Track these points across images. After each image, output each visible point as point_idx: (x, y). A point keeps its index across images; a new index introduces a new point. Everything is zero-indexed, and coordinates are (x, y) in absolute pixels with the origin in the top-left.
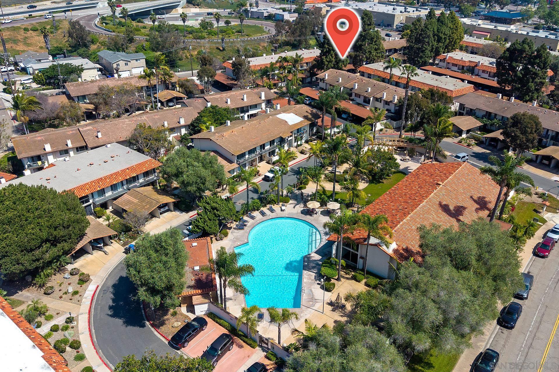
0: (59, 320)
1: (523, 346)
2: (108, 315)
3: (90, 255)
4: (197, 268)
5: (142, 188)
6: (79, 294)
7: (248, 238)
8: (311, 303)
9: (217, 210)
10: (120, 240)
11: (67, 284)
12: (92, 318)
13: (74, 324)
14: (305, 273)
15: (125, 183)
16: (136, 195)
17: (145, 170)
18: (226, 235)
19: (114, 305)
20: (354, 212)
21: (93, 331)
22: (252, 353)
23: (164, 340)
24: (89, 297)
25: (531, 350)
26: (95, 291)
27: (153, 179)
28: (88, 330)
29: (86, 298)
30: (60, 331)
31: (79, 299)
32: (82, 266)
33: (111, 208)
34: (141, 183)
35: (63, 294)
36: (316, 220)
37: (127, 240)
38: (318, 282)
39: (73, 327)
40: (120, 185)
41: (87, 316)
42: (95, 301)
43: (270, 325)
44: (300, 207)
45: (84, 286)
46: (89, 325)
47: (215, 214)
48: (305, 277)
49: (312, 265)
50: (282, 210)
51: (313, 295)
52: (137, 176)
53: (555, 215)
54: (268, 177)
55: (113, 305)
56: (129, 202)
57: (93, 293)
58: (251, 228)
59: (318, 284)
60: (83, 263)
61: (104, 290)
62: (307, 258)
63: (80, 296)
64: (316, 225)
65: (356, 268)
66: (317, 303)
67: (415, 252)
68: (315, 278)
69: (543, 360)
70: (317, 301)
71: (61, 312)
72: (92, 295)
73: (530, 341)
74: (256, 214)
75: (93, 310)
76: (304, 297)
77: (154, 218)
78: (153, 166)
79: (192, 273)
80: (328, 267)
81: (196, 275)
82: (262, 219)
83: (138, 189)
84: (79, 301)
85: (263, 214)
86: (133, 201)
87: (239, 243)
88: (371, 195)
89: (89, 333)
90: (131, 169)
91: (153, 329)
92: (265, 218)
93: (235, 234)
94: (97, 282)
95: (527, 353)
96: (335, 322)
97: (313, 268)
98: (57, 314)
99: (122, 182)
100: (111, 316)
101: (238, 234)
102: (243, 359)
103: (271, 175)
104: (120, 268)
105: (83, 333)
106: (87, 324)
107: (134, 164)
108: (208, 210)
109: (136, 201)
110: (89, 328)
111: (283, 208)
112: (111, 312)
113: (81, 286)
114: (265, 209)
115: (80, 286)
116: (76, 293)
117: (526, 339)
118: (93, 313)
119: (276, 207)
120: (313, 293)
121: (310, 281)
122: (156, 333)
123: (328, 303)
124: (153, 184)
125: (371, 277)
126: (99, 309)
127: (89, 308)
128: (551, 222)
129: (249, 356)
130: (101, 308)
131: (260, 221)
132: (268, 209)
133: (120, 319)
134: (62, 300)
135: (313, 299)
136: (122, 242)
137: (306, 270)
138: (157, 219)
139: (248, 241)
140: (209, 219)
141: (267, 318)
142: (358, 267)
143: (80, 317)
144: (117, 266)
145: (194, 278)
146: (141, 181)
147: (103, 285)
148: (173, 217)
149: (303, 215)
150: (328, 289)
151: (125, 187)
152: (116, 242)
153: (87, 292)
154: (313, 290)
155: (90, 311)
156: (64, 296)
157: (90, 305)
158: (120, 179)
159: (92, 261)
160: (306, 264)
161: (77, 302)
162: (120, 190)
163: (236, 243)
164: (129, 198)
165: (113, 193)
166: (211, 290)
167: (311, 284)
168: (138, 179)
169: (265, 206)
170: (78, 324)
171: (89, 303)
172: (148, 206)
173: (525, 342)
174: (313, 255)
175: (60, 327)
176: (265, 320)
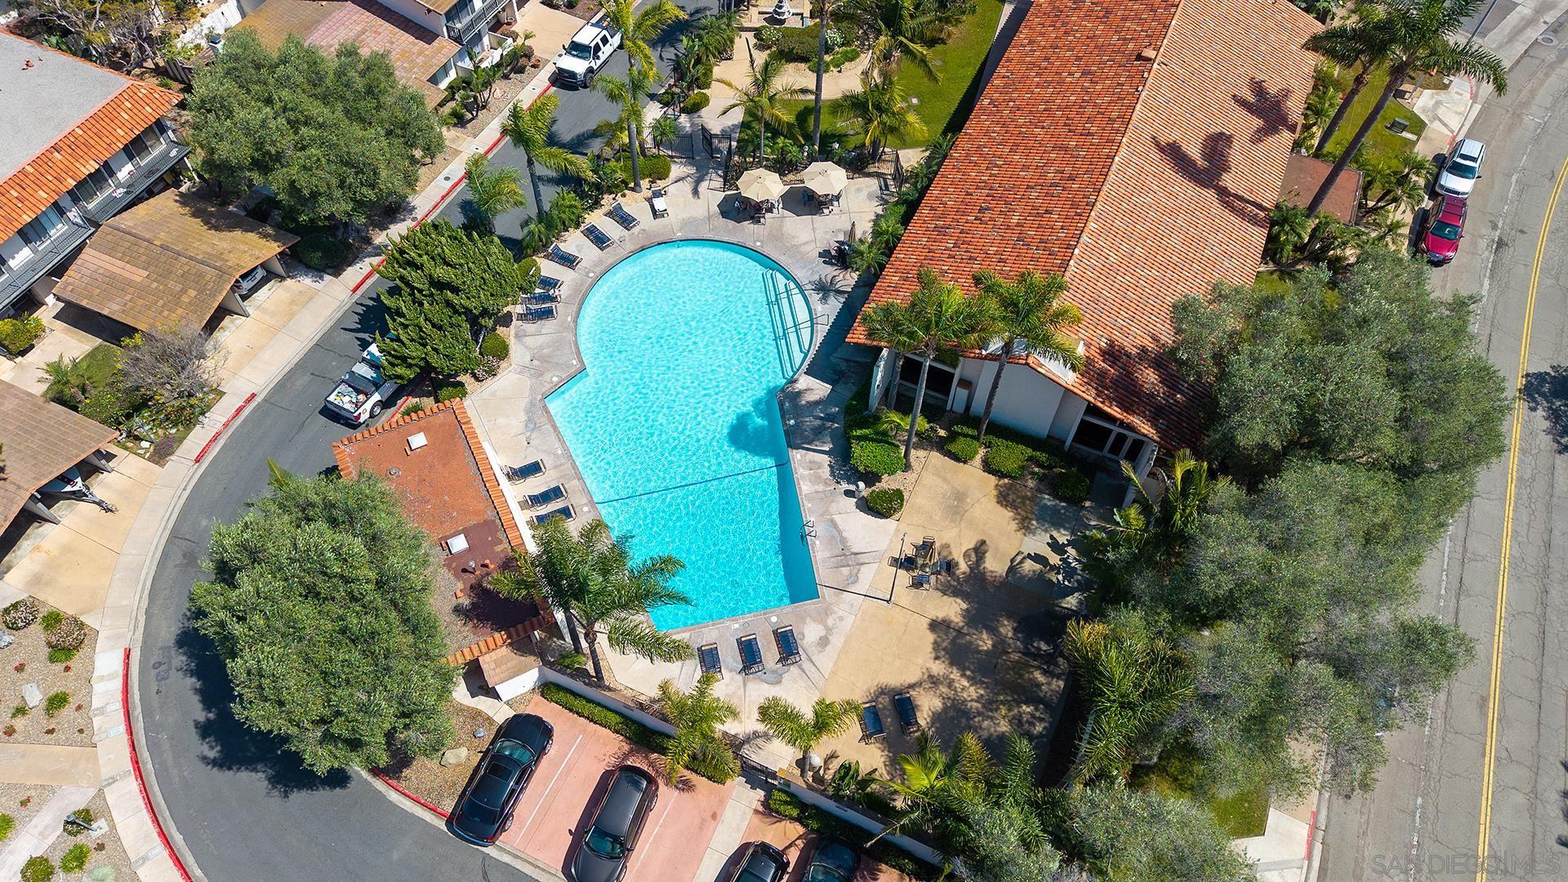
0: (40, 828)
1: (1443, 592)
2: (204, 758)
3: (47, 526)
4: (459, 544)
5: (141, 209)
6: (73, 702)
7: (579, 354)
8: (845, 571)
9: (455, 290)
10: (138, 439)
11: (10, 668)
12: (156, 789)
13: (100, 828)
14: (797, 456)
15: (66, 202)
16: (132, 247)
17: (123, 136)
18: (502, 352)
19: (211, 716)
20: (885, 180)
21: (178, 839)
22: (722, 802)
23: (428, 816)
24: (111, 708)
25: (1464, 601)
26: (126, 677)
27: (165, 155)
28: (157, 840)
29: (102, 711)
30: (62, 875)
31: (81, 722)
32: (36, 580)
33: (50, 300)
34: (130, 186)
35: (14, 716)
36: (778, 237)
37: (161, 432)
38: (845, 486)
39: (101, 847)
40: (53, 216)
41: (133, 785)
42: (137, 712)
43: (745, 684)
44: (713, 192)
45: (76, 662)
46: (156, 820)
47: (449, 304)
48: (803, 477)
49: (810, 422)
50: (656, 214)
51: (843, 540)
52: (106, 165)
53: (1442, 95)
54: (573, 75)
55: (208, 720)
56: (115, 284)
57: (118, 684)
58: (575, 308)
59: (848, 493)
60: (36, 568)
61: (154, 667)
62: (786, 400)
63: (79, 708)
64: (783, 260)
65: (945, 410)
66: (863, 568)
67: (1134, 351)
68: (832, 473)
69: (1497, 627)
70: (862, 558)
71: (32, 793)
72: (120, 696)
73: (1456, 572)
74: (573, 242)
75: (146, 754)
76: (820, 552)
77: (228, 319)
78: (150, 114)
79: (448, 566)
80: (872, 440)
81: (464, 571)
82: (601, 261)
83: (127, 219)
84: (81, 731)
85: (599, 239)
86: (127, 275)
87: (555, 379)
88: (920, 100)
89: (166, 853)
90: (69, 145)
91: (379, 785)
92: (609, 256)
93: (529, 340)
94: (118, 637)
95: (1457, 614)
96: (935, 625)
97: (818, 433)
98: (24, 803)
99: (55, 205)
100: (214, 763)
101: (540, 340)
102: (701, 829)
103: (578, 66)
104: (178, 558)
105: (144, 859)
106: (146, 816)
107: (72, 125)
108: (420, 291)
109: (138, 275)
110: (162, 834)
111: (659, 204)
112: (212, 748)
113: (67, 669)
114: (597, 218)
115: (60, 667)
116: (56, 702)
117: (1445, 567)
118: (150, 766)
119: (633, 203)
120: (840, 532)
121: (821, 488)
122: (394, 796)
123: (896, 560)
124: (172, 176)
125: (1000, 441)
126: (166, 746)
127: (127, 751)
128: (1436, 125)
129: (714, 816)
130: (171, 738)
131: (598, 270)
132: (609, 214)
133: (255, 770)
134: (16, 742)
135: (848, 557)
136: (145, 444)
137: (797, 448)
138: (239, 320)
139: (581, 361)
140: (434, 325)
141: (730, 660)
142: (948, 408)
143: (111, 797)
144: (165, 555)
145: (460, 585)
146: (124, 172)
147: (144, 642)
148: (293, 302)
149: (731, 223)
150: (881, 506)
151: (73, 214)
152: (126, 448)
153: (98, 688)
154: (837, 518)
155: (136, 762)
156: (19, 723)
157: (125, 737)
158: (44, 197)
159: (66, 549)
160: (792, 422)
161: (78, 737)
162: (58, 230)
163: (547, 377)
164: (108, 266)
165: (34, 251)
166: (536, 624)
167: (827, 498)
168: (112, 174)
169: (597, 204)
170: (113, 827)
171: (122, 728)
172: (193, 293)
173: (1444, 577)
174: (805, 382)
175: (56, 862)
176: (727, 668)
